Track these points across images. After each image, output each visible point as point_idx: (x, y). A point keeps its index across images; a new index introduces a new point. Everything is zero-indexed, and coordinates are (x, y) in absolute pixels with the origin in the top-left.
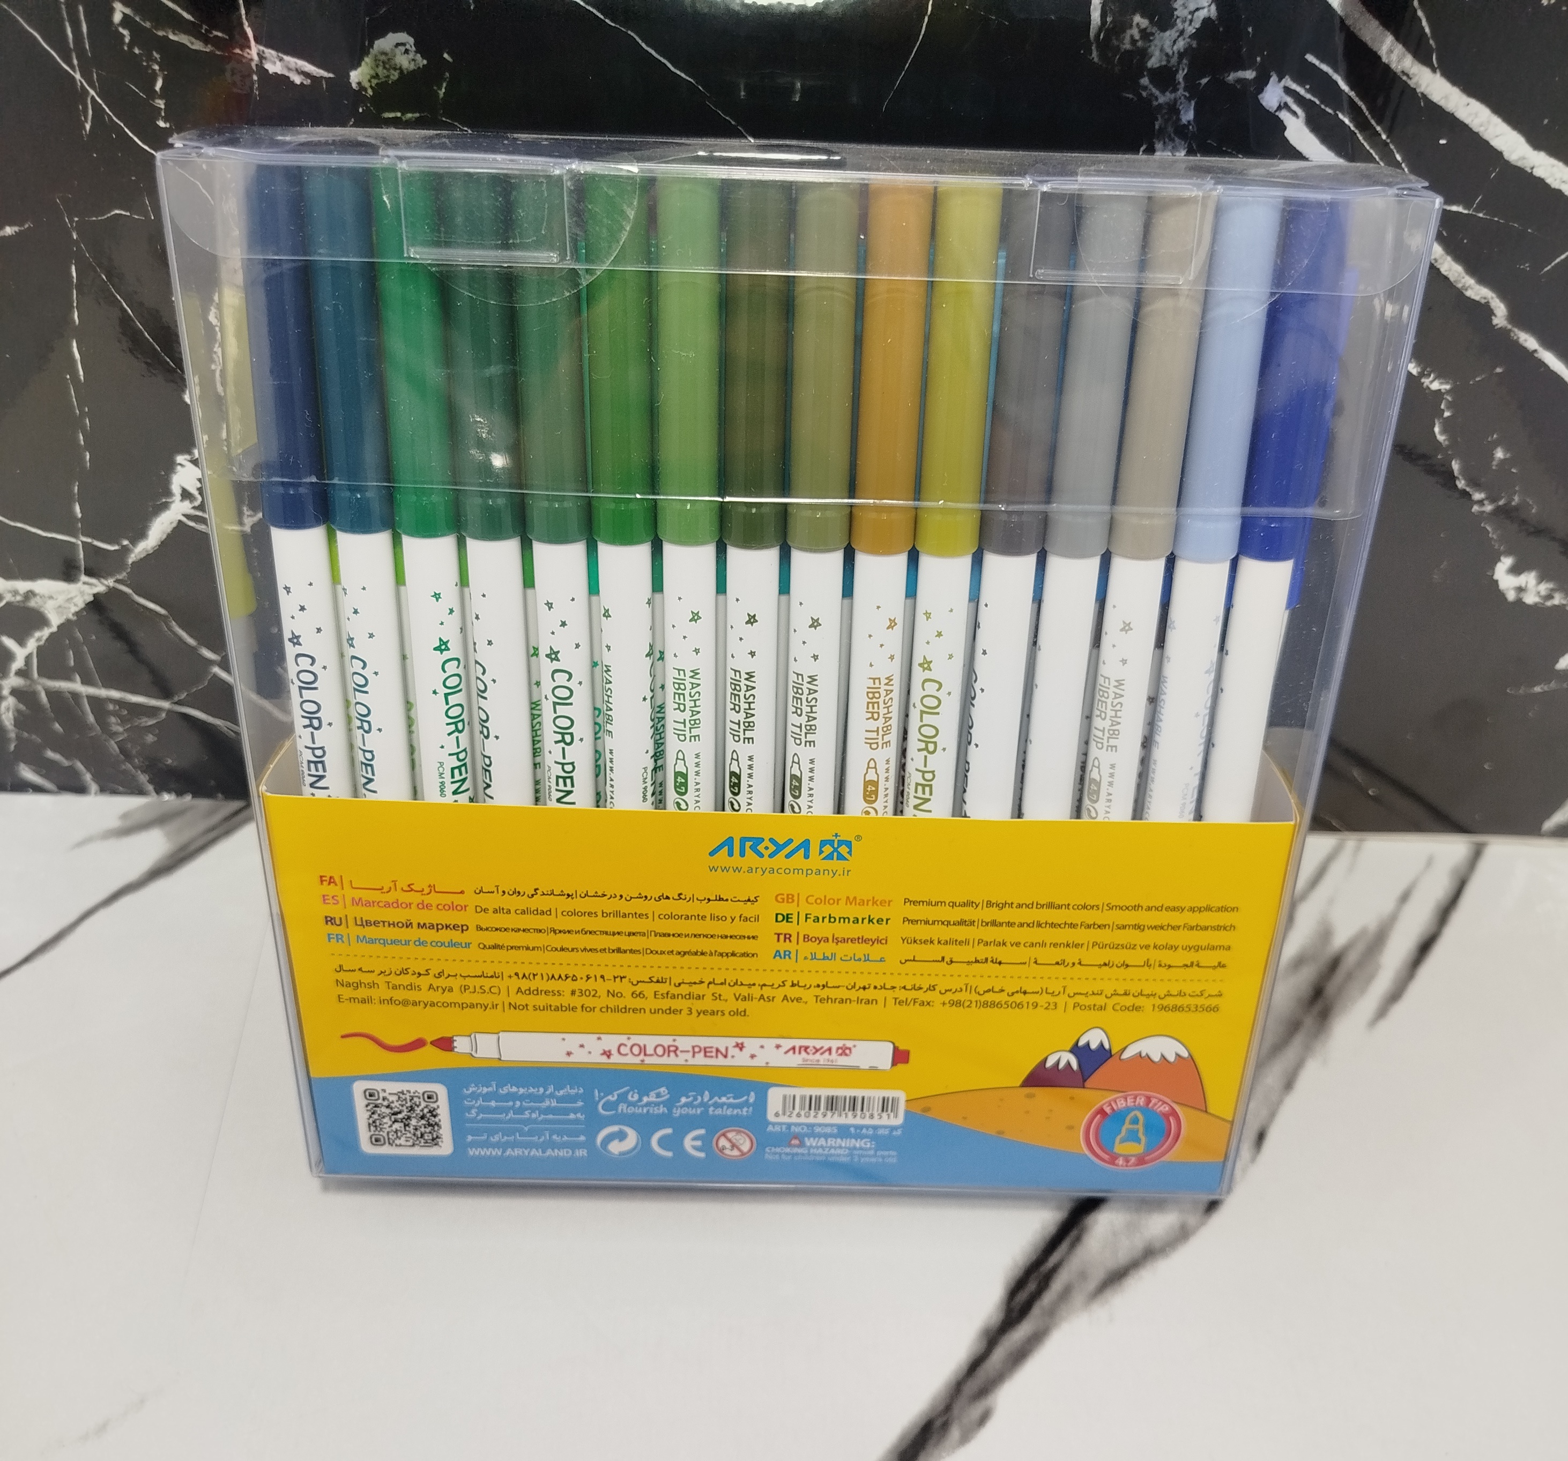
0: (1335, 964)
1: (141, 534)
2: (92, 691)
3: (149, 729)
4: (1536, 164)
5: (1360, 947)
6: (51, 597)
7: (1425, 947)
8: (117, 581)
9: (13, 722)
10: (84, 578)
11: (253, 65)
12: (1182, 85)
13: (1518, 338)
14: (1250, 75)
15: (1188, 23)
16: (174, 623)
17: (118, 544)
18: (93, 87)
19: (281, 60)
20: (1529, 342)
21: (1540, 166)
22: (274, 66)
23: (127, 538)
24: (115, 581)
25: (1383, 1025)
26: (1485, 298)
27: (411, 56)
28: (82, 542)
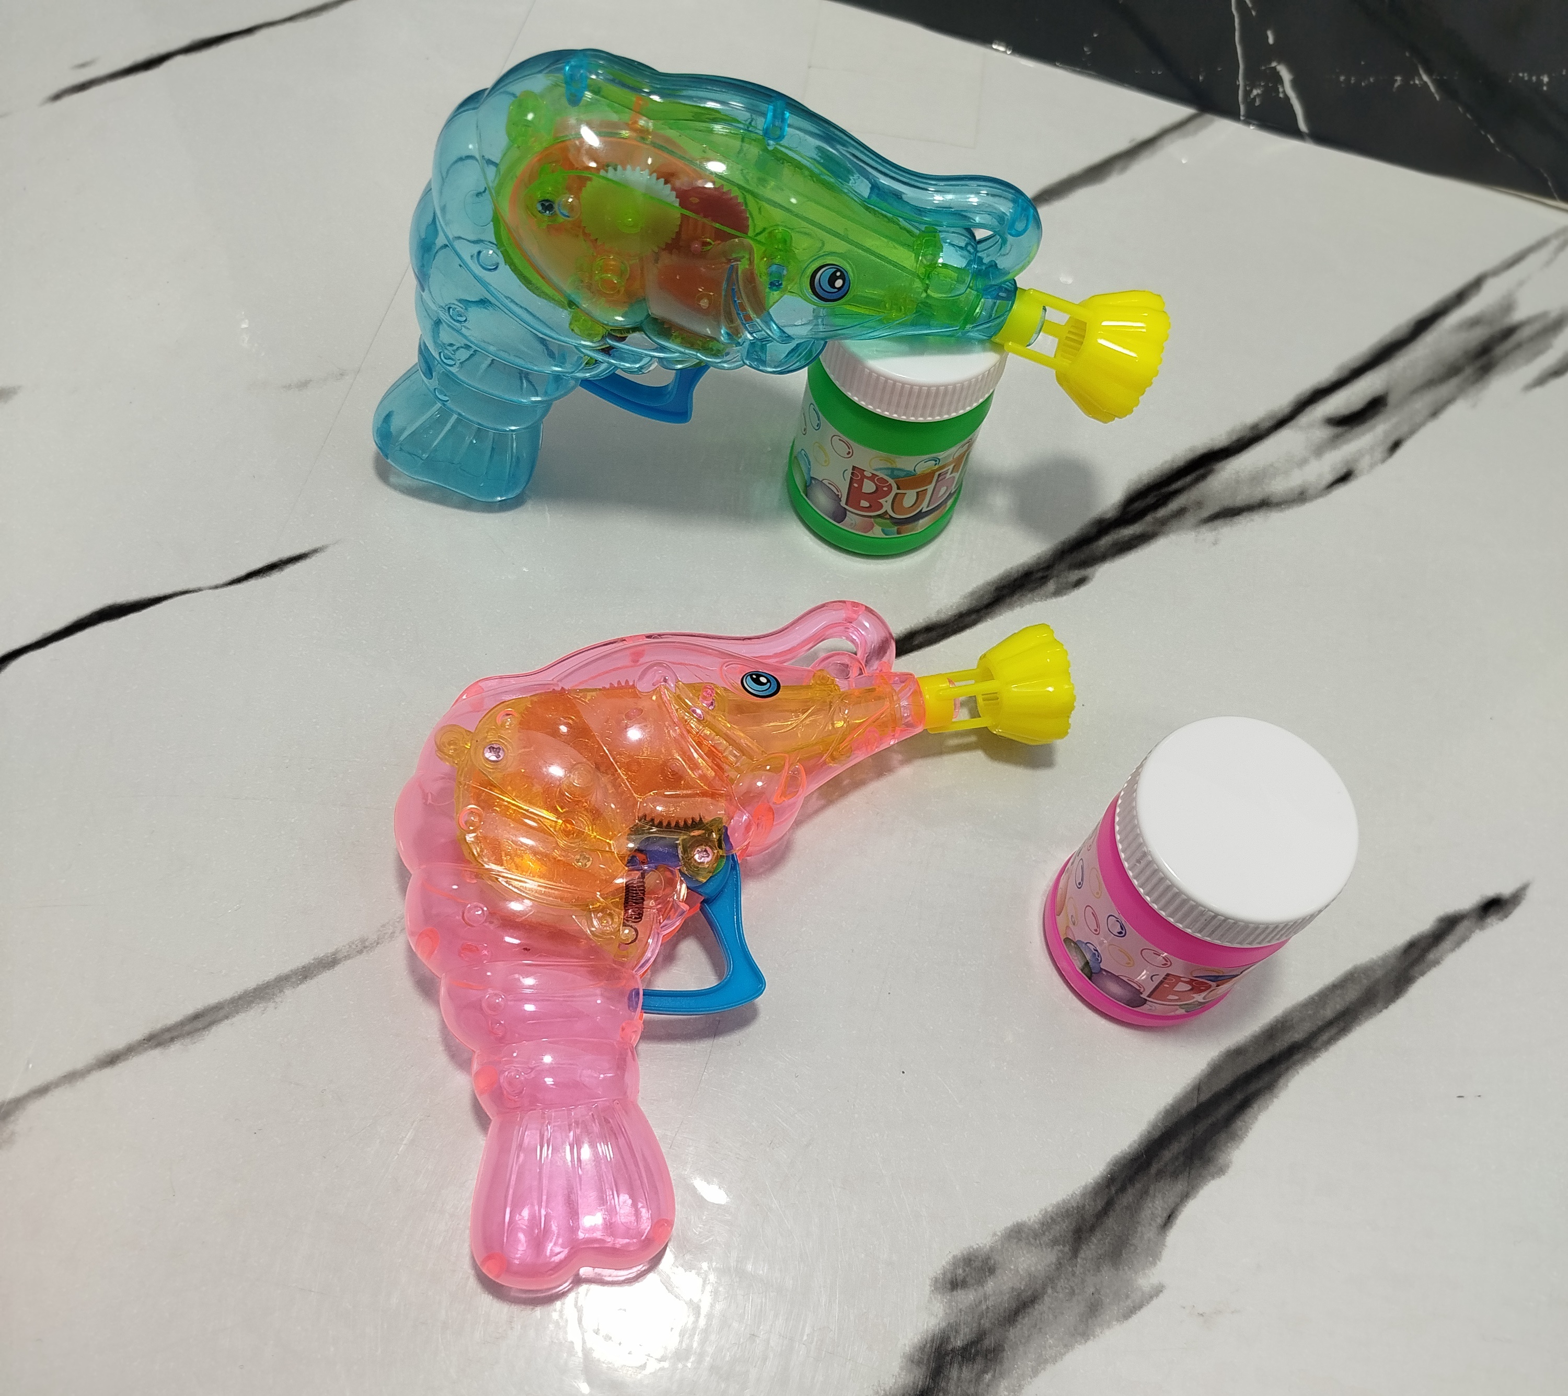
0: (1509, 332)
5: (1537, 326)
25: (1539, 391)
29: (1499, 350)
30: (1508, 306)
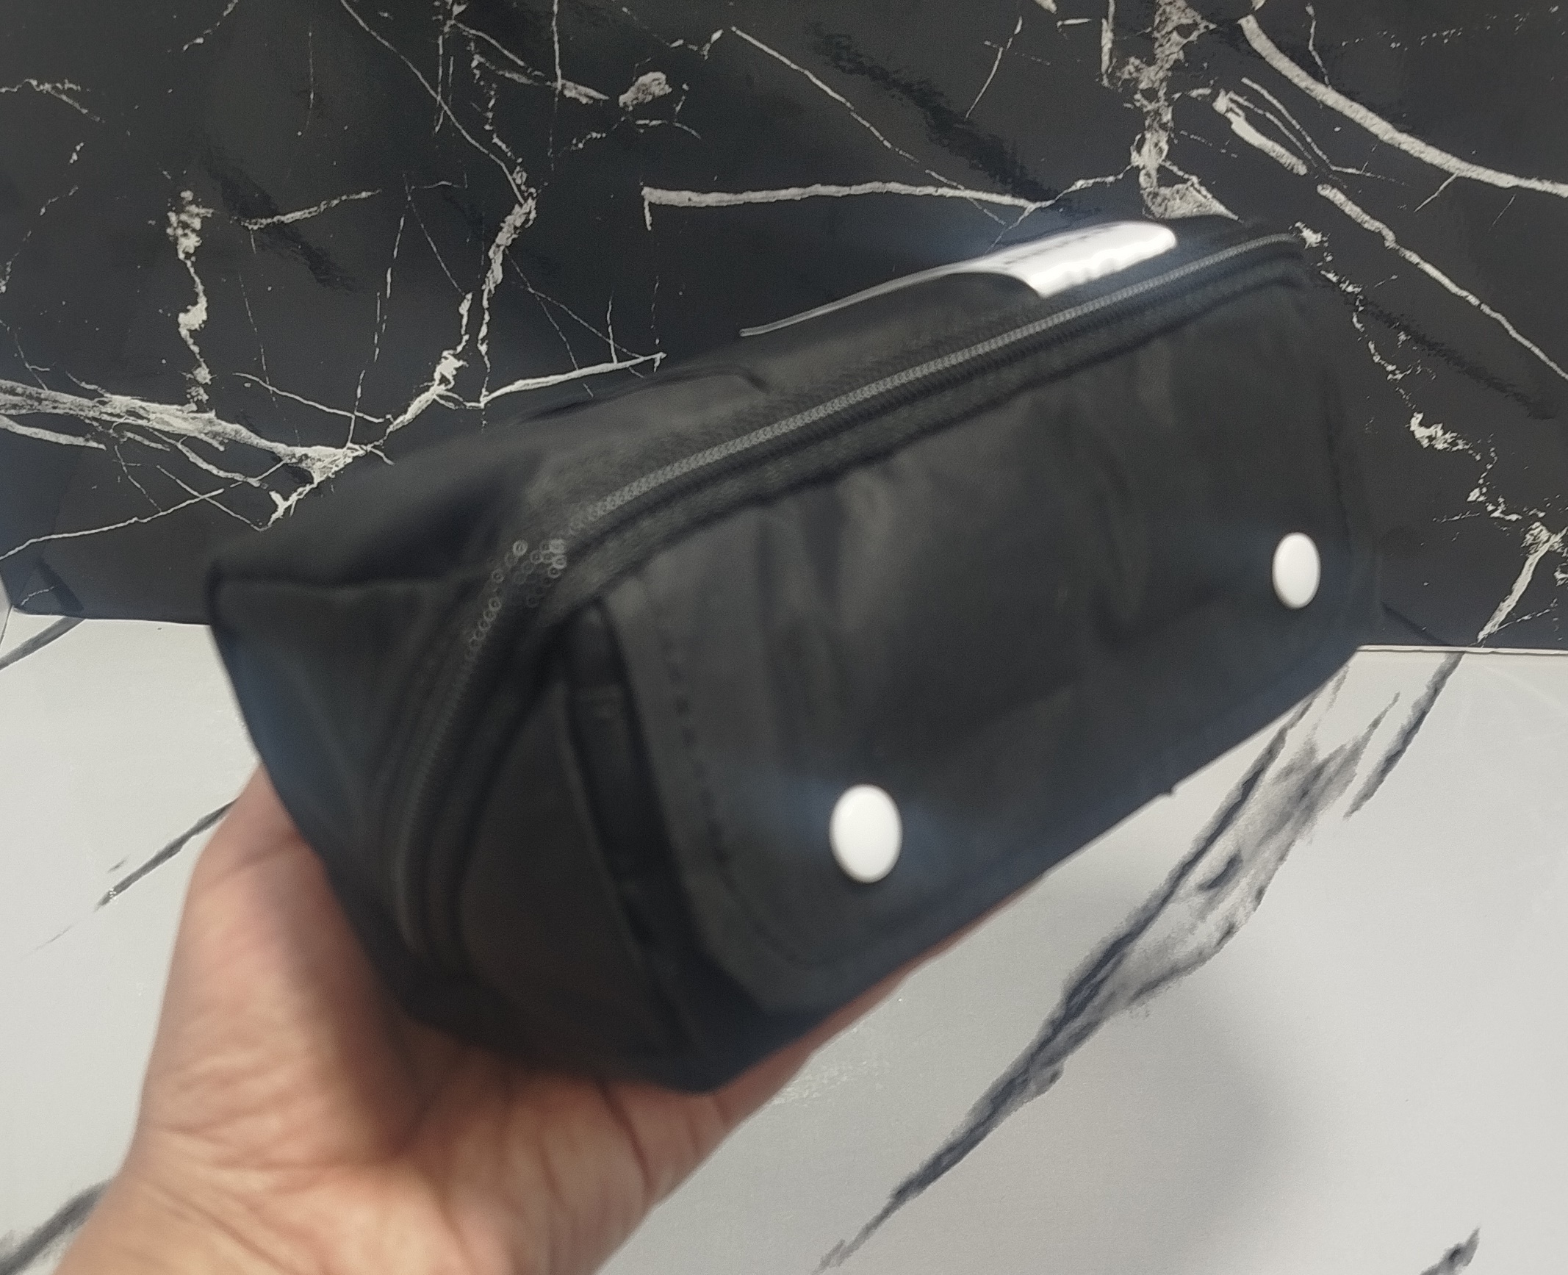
0: (1318, 773)
1: (403, 410)
4: (1401, 141)
6: (319, 460)
8: (375, 447)
10: (349, 444)
11: (557, 92)
12: (1163, 98)
13: (1405, 255)
14: (1207, 91)
15: (1165, 62)
17: (383, 417)
18: (446, 104)
19: (576, 89)
20: (1412, 257)
22: (570, 93)
23: (390, 414)
24: (372, 447)
25: (1359, 814)
26: (1378, 228)
27: (662, 86)
28: (356, 416)
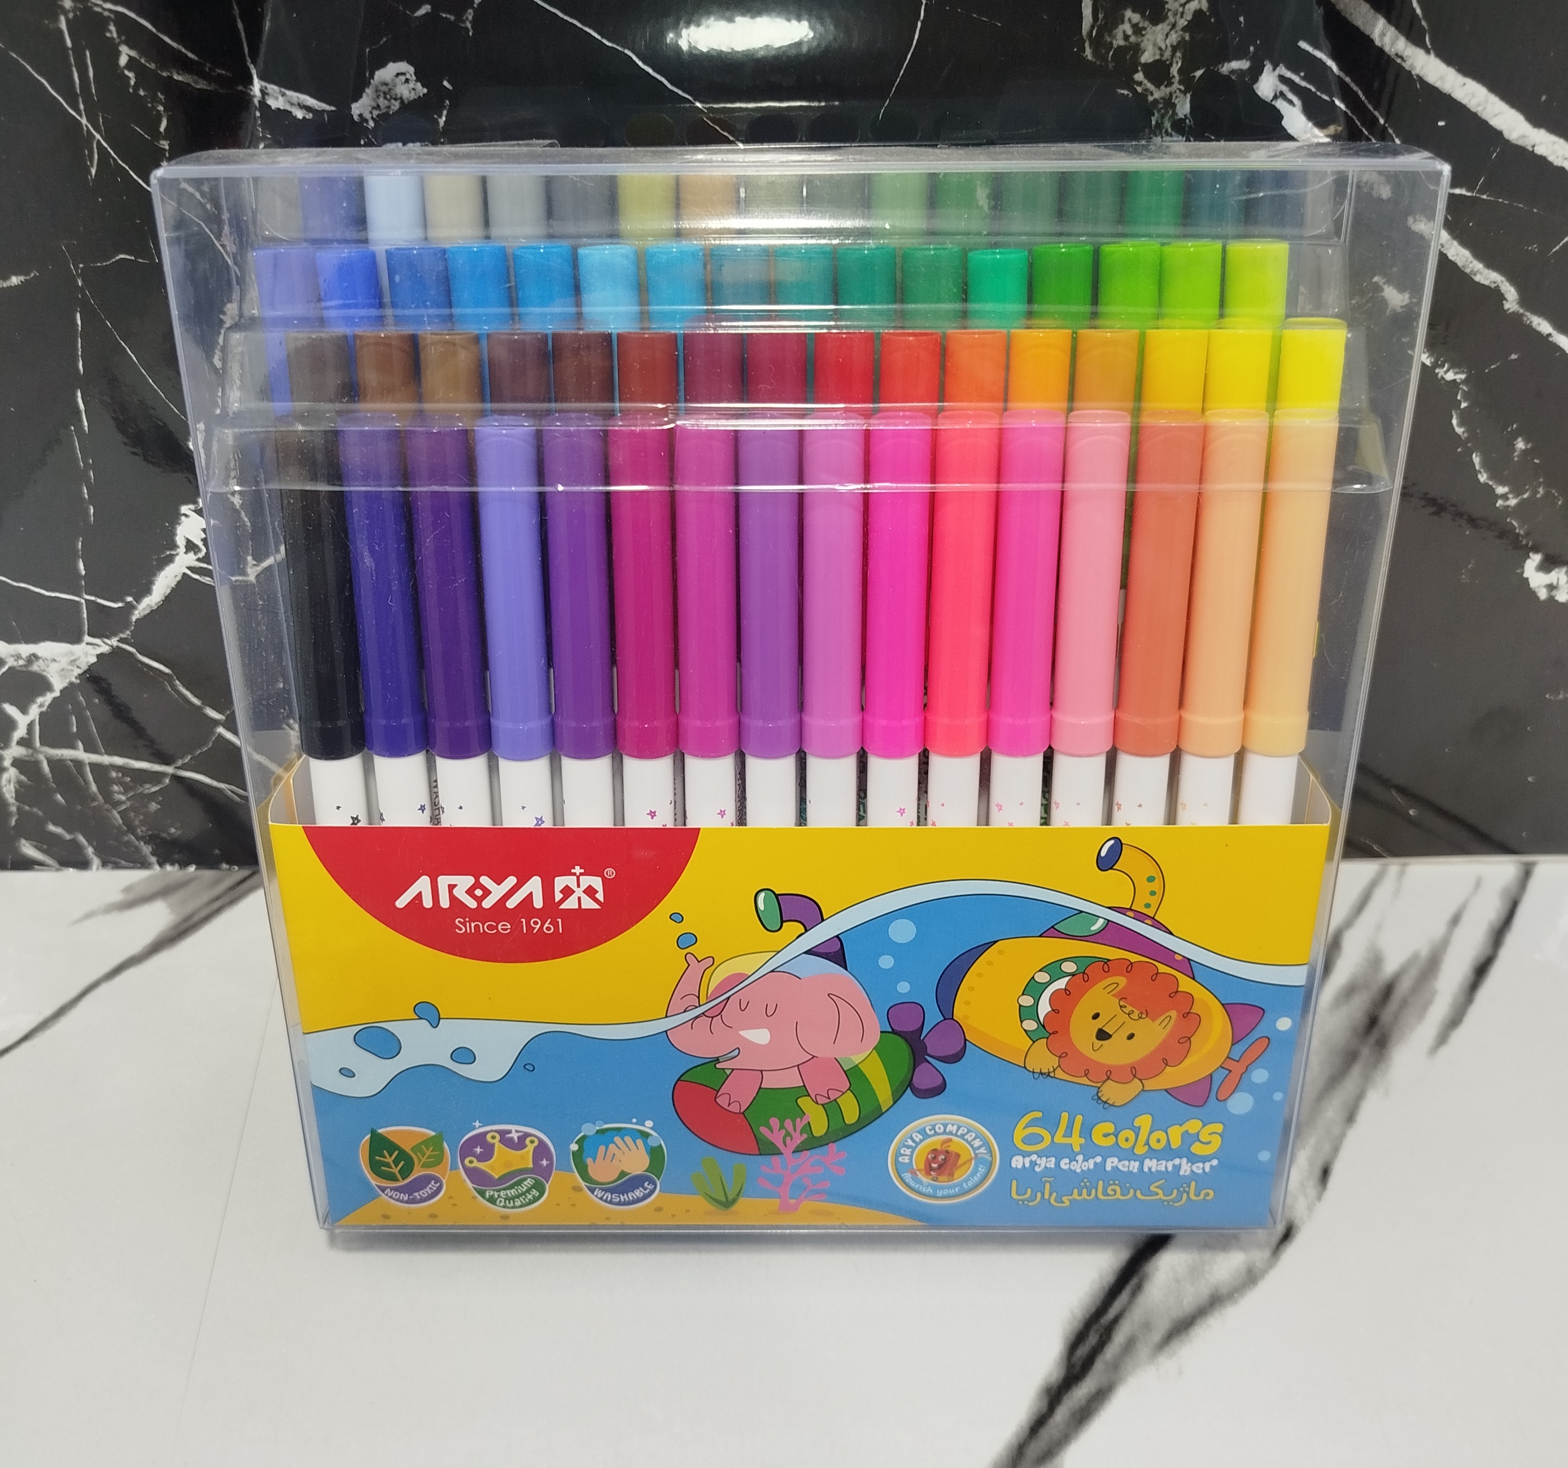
0: (1388, 991)
1: (146, 590)
2: (94, 758)
3: (152, 797)
4: (1537, 141)
5: (1413, 973)
6: (54, 660)
7: (1481, 970)
8: (121, 640)
9: (14, 795)
10: (87, 638)
11: (256, 101)
12: (1177, 78)
13: (1531, 322)
14: (1243, 65)
15: (1179, 15)
16: (178, 682)
17: (122, 600)
18: (98, 131)
19: (283, 95)
20: (1543, 326)
21: (1541, 143)
22: (276, 103)
23: (130, 595)
24: (118, 641)
25: (1444, 1051)
26: (1495, 283)
27: (411, 85)
28: (86, 600)
29: (1386, 1016)
30: (1376, 961)
